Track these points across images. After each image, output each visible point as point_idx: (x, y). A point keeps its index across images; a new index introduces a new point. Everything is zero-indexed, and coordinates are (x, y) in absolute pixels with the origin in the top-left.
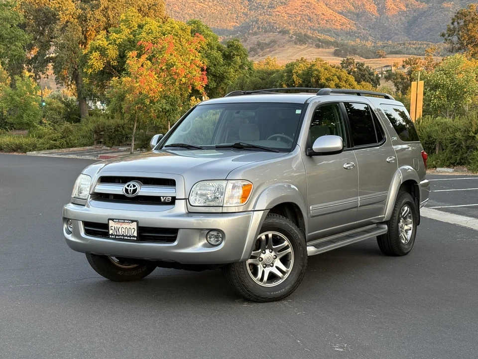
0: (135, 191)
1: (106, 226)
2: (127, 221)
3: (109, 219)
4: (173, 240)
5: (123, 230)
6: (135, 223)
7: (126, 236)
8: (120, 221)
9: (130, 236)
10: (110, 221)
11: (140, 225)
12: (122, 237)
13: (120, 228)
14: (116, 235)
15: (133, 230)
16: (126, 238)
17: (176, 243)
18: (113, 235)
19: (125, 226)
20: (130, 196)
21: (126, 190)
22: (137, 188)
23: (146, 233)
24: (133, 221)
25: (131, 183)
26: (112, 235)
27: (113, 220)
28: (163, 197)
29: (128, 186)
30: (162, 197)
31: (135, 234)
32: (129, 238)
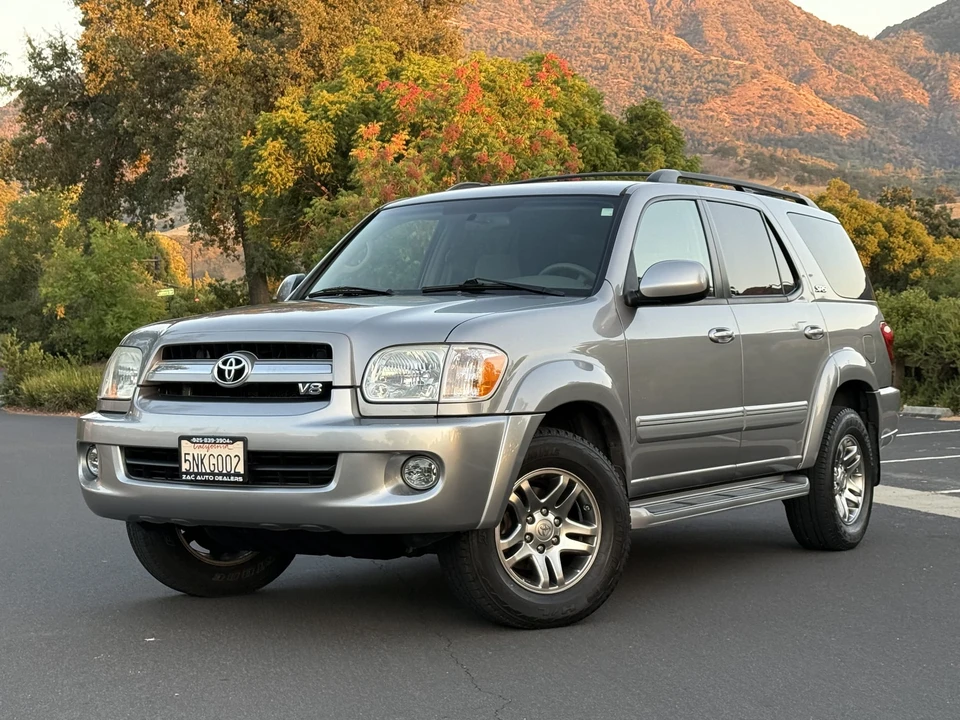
0: (239, 373)
1: (174, 454)
2: (221, 441)
3: (182, 438)
4: (325, 479)
5: (213, 461)
6: (241, 444)
7: (221, 474)
8: (206, 440)
9: (229, 475)
10: (184, 442)
11: (251, 447)
12: (211, 478)
13: (207, 457)
14: (196, 474)
15: (235, 461)
16: (220, 478)
17: (332, 486)
18: (190, 474)
19: (216, 451)
20: (229, 383)
21: (221, 372)
22: (244, 368)
23: (265, 465)
24: (234, 440)
25: (232, 357)
26: (188, 473)
27: (189, 438)
28: (304, 383)
29: (225, 363)
30: (300, 385)
31: (241, 469)
32: (225, 479)
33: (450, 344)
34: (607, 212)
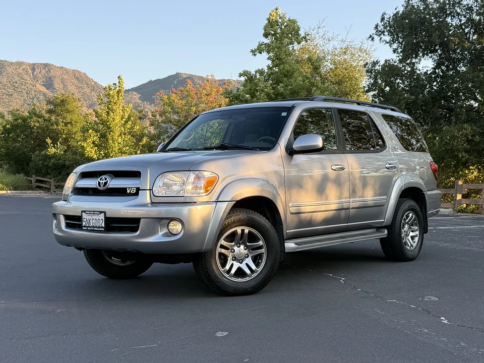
0: (106, 183)
1: (79, 218)
2: (96, 213)
4: (135, 230)
5: (94, 221)
6: (103, 214)
7: (96, 227)
8: (91, 212)
9: (99, 227)
10: (83, 213)
11: (107, 216)
12: (93, 229)
13: (91, 220)
14: (88, 227)
15: (101, 221)
16: (96, 229)
17: (138, 233)
18: (86, 227)
19: (95, 217)
20: (102, 188)
21: (99, 183)
22: (107, 181)
23: (113, 224)
24: (101, 212)
25: (103, 177)
26: (85, 226)
27: (85, 212)
28: (129, 188)
29: (101, 180)
31: (103, 225)
32: (98, 229)
33: (190, 171)
34: (284, 114)
